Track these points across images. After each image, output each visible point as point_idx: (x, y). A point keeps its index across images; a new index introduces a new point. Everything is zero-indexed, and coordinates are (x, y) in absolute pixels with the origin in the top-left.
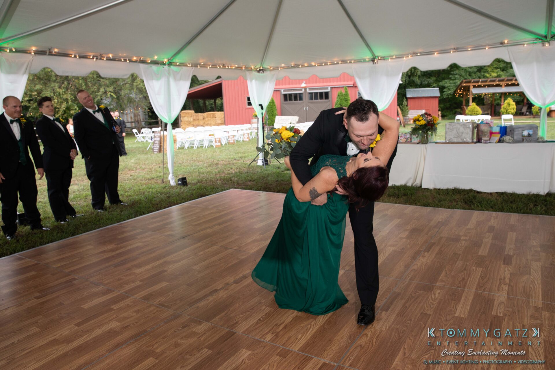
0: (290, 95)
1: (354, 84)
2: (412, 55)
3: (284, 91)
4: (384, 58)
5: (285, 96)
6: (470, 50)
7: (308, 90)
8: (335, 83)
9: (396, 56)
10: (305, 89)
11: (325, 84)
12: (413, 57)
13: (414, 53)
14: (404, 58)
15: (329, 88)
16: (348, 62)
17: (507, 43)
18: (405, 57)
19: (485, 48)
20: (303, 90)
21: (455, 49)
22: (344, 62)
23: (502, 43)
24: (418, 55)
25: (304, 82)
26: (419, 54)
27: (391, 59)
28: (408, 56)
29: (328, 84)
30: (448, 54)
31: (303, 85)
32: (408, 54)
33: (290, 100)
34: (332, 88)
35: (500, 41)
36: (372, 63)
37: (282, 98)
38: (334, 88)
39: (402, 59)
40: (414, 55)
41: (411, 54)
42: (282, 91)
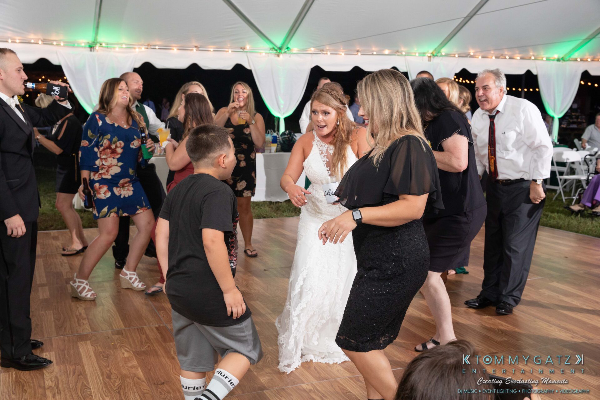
2: (146, 47)
4: (109, 46)
6: (214, 51)
9: (126, 44)
12: (147, 50)
13: (148, 45)
14: (137, 50)
16: (55, 43)
17: (249, 49)
18: (139, 48)
19: (228, 51)
21: (196, 47)
22: (46, 42)
23: (243, 48)
24: (155, 49)
26: (157, 47)
27: (119, 48)
28: (141, 47)
30: (189, 52)
32: (142, 45)
35: (242, 46)
36: (89, 49)
39: (133, 50)
40: (149, 47)
41: (144, 45)
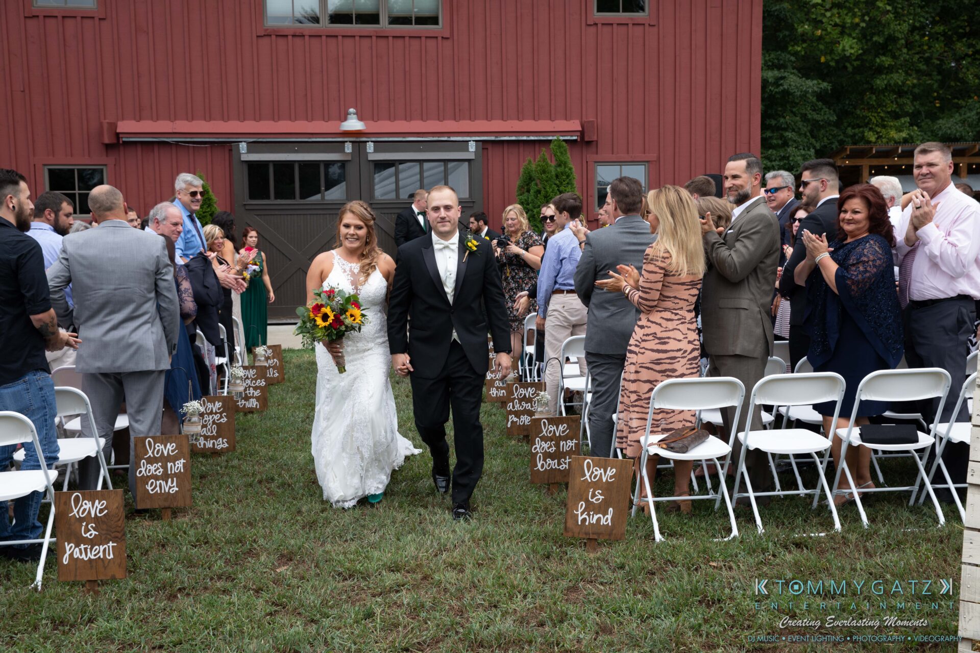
0: (284, 168)
1: (582, 133)
3: (254, 146)
5: (256, 170)
7: (370, 147)
8: (497, 125)
10: (359, 146)
11: (449, 125)
15: (472, 147)
20: (348, 148)
25: (352, 110)
29: (465, 125)
31: (353, 124)
33: (284, 192)
34: (484, 145)
37: (242, 180)
38: (490, 147)
42: (243, 147)
